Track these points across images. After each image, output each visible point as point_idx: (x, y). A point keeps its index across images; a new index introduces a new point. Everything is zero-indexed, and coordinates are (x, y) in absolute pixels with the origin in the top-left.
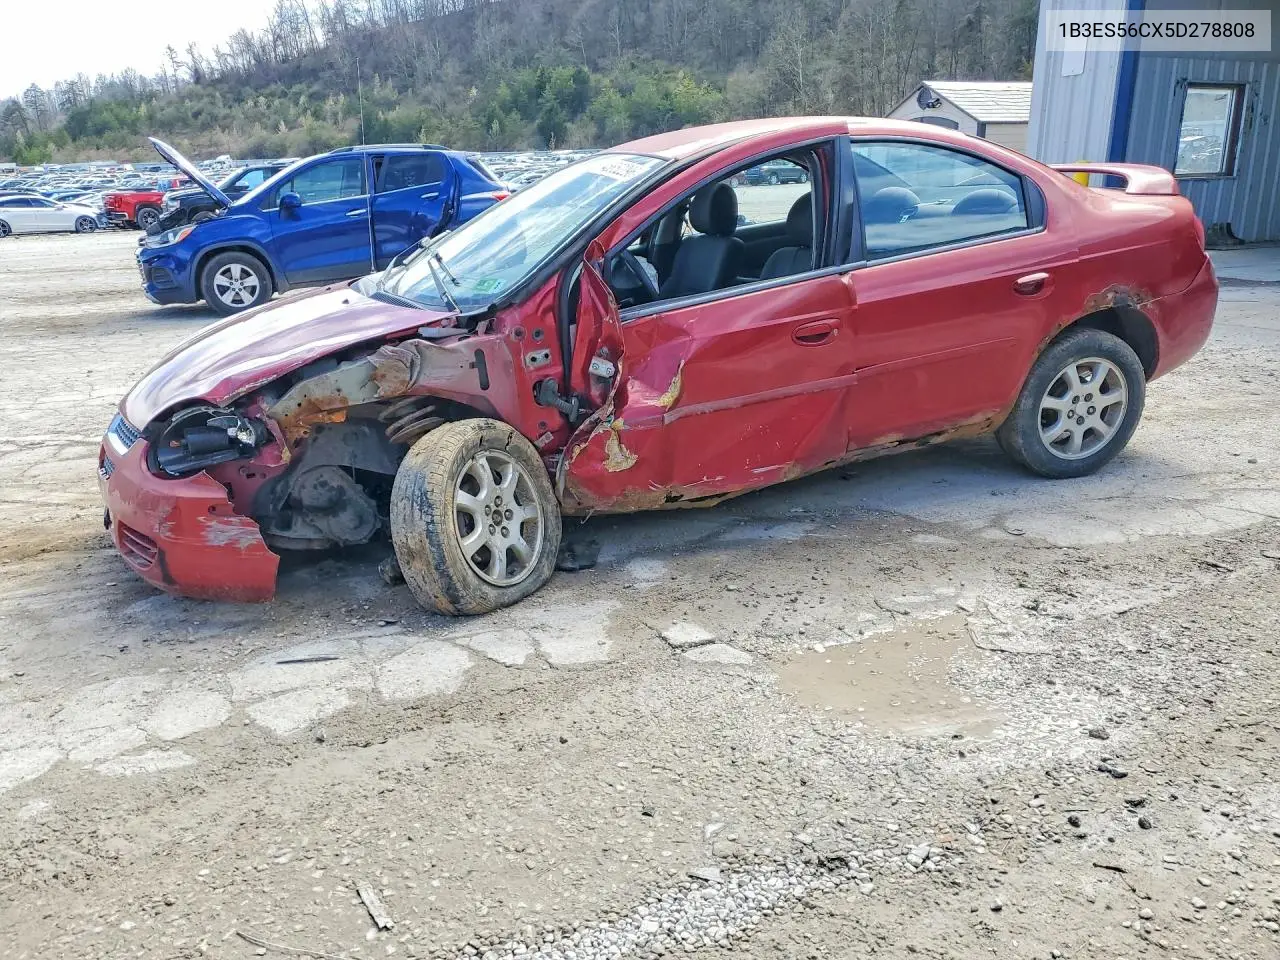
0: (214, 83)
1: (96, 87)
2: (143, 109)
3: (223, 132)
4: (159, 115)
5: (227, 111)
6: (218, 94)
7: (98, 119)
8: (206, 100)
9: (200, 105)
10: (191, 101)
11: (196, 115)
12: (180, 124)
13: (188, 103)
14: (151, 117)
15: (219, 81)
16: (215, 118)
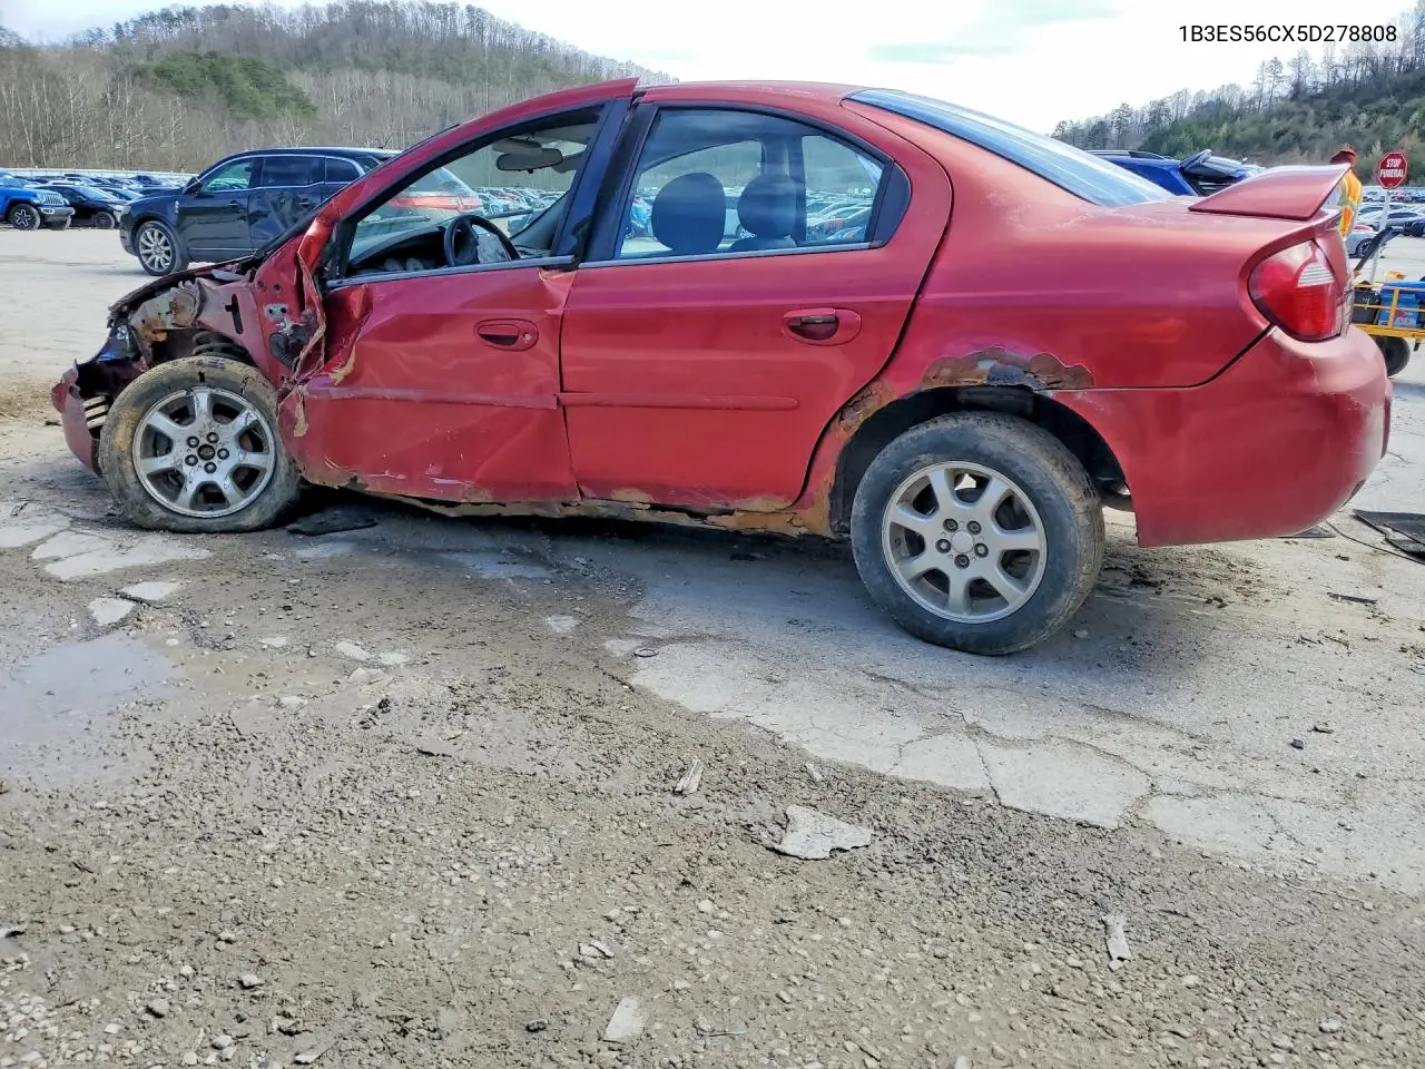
0: (1313, 99)
1: (1191, 108)
2: (1224, 129)
3: (1302, 154)
4: (1237, 136)
5: (1316, 130)
6: (1312, 112)
7: (1174, 139)
8: (1297, 118)
9: (1289, 123)
10: (1279, 119)
11: (1278, 136)
12: (1258, 145)
13: (1274, 122)
14: (1228, 139)
15: (1320, 96)
16: (1298, 138)
